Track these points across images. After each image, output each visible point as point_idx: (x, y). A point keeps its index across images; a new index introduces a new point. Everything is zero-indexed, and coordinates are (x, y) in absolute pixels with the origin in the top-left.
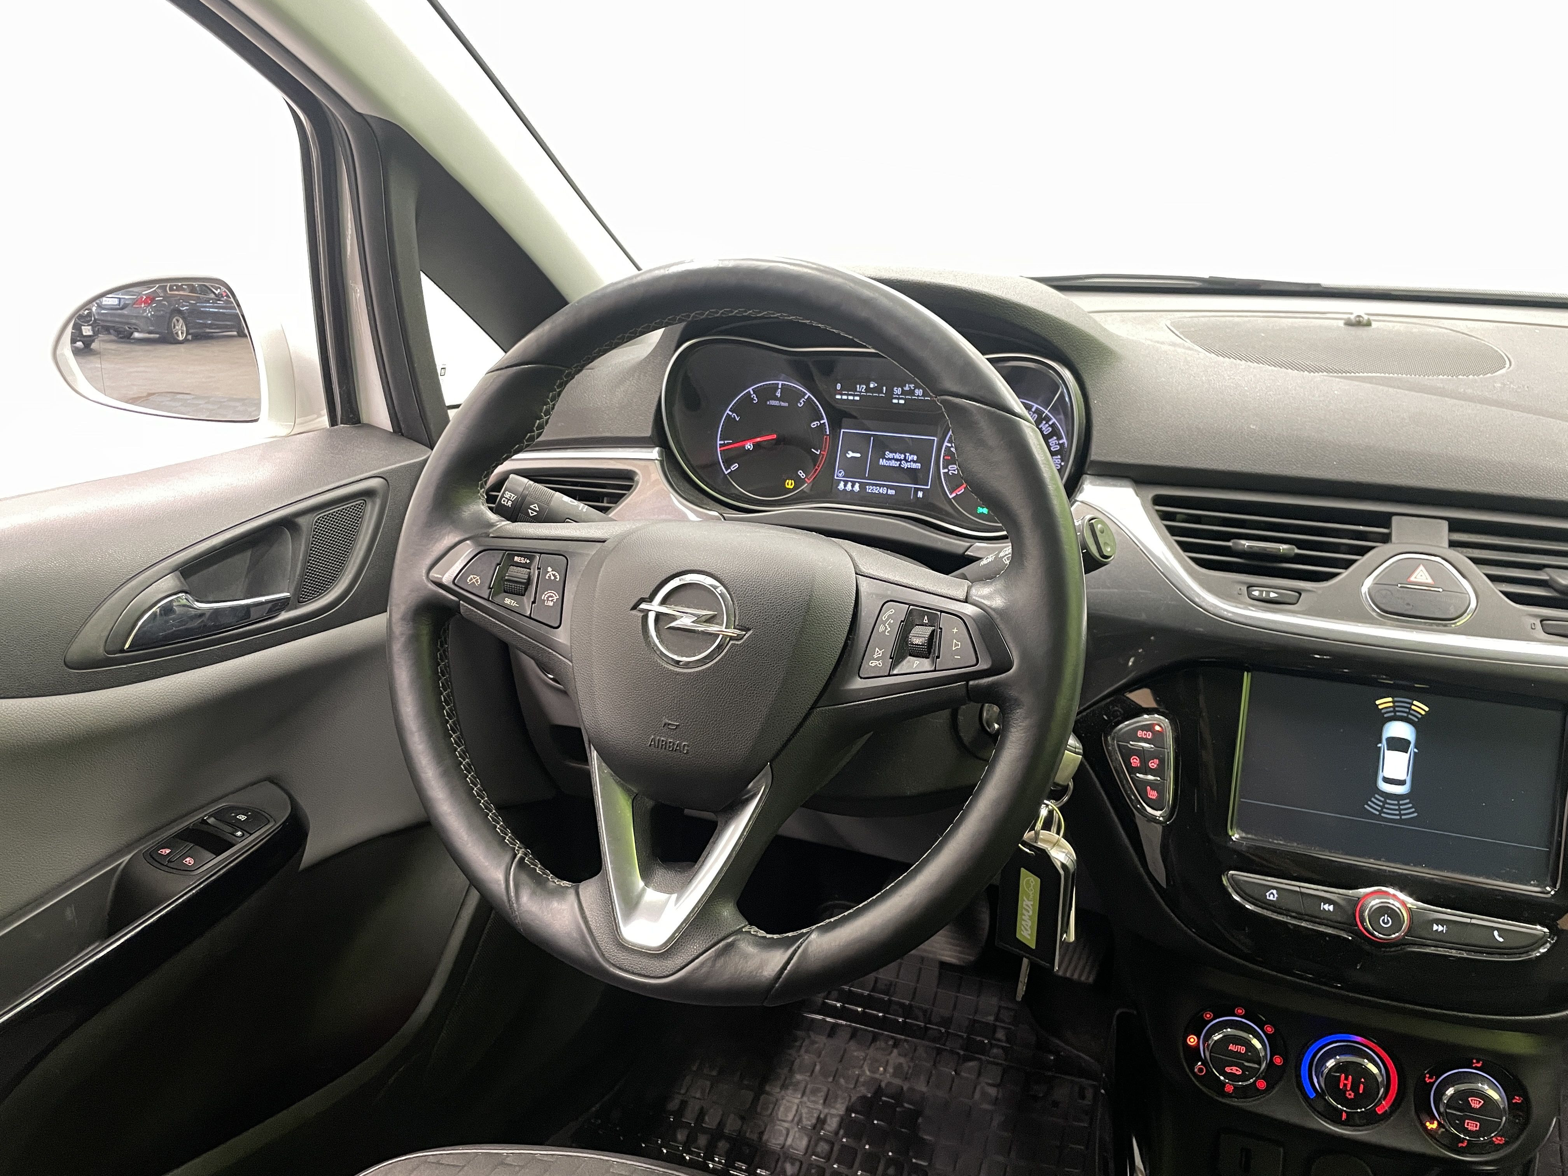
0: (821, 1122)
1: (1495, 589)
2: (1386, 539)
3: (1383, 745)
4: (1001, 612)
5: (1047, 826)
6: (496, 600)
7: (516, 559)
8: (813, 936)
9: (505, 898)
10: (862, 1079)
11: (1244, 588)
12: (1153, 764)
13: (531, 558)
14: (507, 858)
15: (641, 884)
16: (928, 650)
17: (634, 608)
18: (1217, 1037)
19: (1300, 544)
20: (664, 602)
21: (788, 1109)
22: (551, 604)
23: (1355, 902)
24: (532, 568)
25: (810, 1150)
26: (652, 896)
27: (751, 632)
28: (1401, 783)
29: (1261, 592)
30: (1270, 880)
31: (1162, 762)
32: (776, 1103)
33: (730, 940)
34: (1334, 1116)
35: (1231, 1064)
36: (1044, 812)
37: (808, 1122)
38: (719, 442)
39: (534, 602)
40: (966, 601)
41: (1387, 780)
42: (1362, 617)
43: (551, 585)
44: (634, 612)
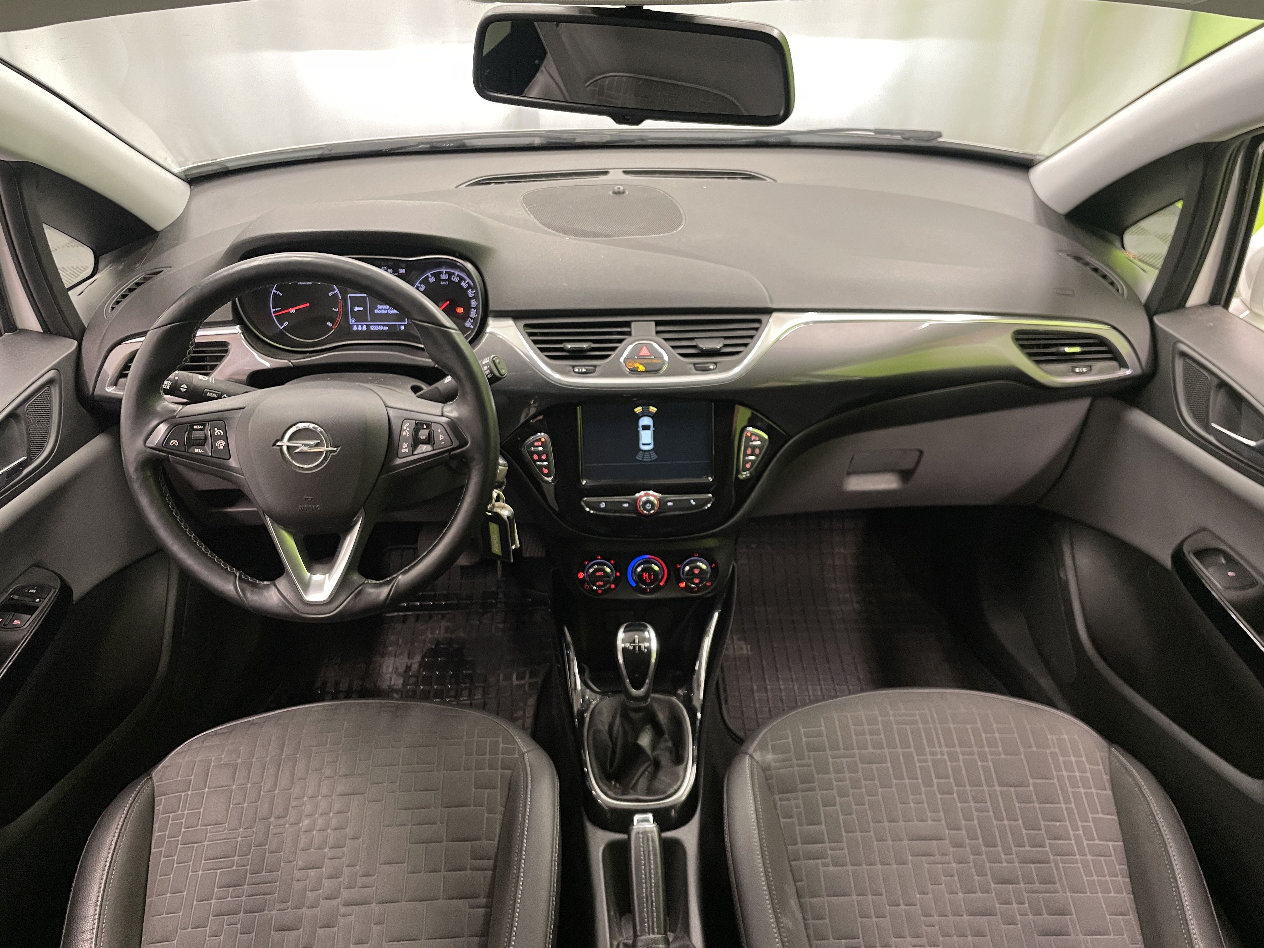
0: (408, 668)
1: (675, 352)
2: (629, 334)
3: (640, 429)
4: (458, 419)
5: (498, 499)
6: (190, 451)
7: (195, 427)
8: (400, 577)
9: (237, 597)
10: (427, 640)
11: (571, 368)
12: (544, 457)
13: (204, 425)
14: (232, 578)
15: (309, 574)
16: (429, 440)
17: (274, 445)
18: (591, 570)
19: (594, 341)
20: (290, 439)
21: (387, 668)
22: (222, 448)
23: (636, 500)
24: (205, 430)
25: (404, 684)
26: (317, 577)
27: (340, 448)
28: (649, 444)
29: (579, 369)
30: (601, 499)
31: (547, 456)
32: (381, 666)
33: (360, 588)
34: (644, 592)
35: (598, 581)
36: (495, 495)
37: (401, 670)
38: (272, 310)
39: (212, 448)
40: (442, 415)
41: (644, 444)
42: (622, 375)
43: (219, 437)
44: (274, 447)
